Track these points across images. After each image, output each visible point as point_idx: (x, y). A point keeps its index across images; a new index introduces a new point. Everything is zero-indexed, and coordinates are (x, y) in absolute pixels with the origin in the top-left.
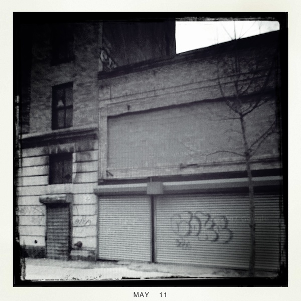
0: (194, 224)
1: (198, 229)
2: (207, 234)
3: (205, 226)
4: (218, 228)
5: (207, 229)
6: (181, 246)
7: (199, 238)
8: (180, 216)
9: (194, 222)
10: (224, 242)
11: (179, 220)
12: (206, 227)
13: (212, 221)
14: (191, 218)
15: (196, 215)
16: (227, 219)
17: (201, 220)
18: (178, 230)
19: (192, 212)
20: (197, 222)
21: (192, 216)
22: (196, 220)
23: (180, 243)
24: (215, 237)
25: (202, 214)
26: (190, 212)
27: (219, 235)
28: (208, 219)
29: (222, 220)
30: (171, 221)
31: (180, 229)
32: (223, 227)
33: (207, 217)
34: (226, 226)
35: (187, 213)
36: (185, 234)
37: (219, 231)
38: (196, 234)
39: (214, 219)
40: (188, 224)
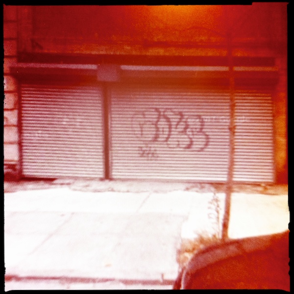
0: (162, 126)
1: (167, 133)
2: (179, 140)
3: (176, 128)
4: (192, 132)
5: (179, 132)
6: (145, 155)
7: (168, 144)
8: (144, 115)
9: (163, 123)
10: (199, 149)
11: (143, 120)
12: (177, 130)
13: (186, 122)
14: (159, 118)
15: (166, 113)
16: (203, 119)
17: (171, 120)
18: (142, 134)
19: (160, 110)
20: (166, 123)
21: (160, 115)
22: (165, 120)
23: (144, 151)
24: (188, 143)
25: (172, 112)
26: (157, 110)
27: (193, 140)
28: (180, 119)
29: (198, 120)
30: (132, 121)
31: (144, 133)
32: (198, 130)
33: (179, 117)
34: (201, 129)
35: (153, 110)
36: (150, 139)
37: (193, 135)
38: (164, 139)
39: (187, 119)
40: (154, 126)
